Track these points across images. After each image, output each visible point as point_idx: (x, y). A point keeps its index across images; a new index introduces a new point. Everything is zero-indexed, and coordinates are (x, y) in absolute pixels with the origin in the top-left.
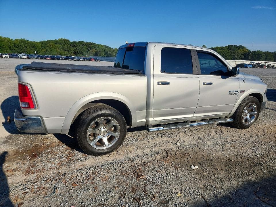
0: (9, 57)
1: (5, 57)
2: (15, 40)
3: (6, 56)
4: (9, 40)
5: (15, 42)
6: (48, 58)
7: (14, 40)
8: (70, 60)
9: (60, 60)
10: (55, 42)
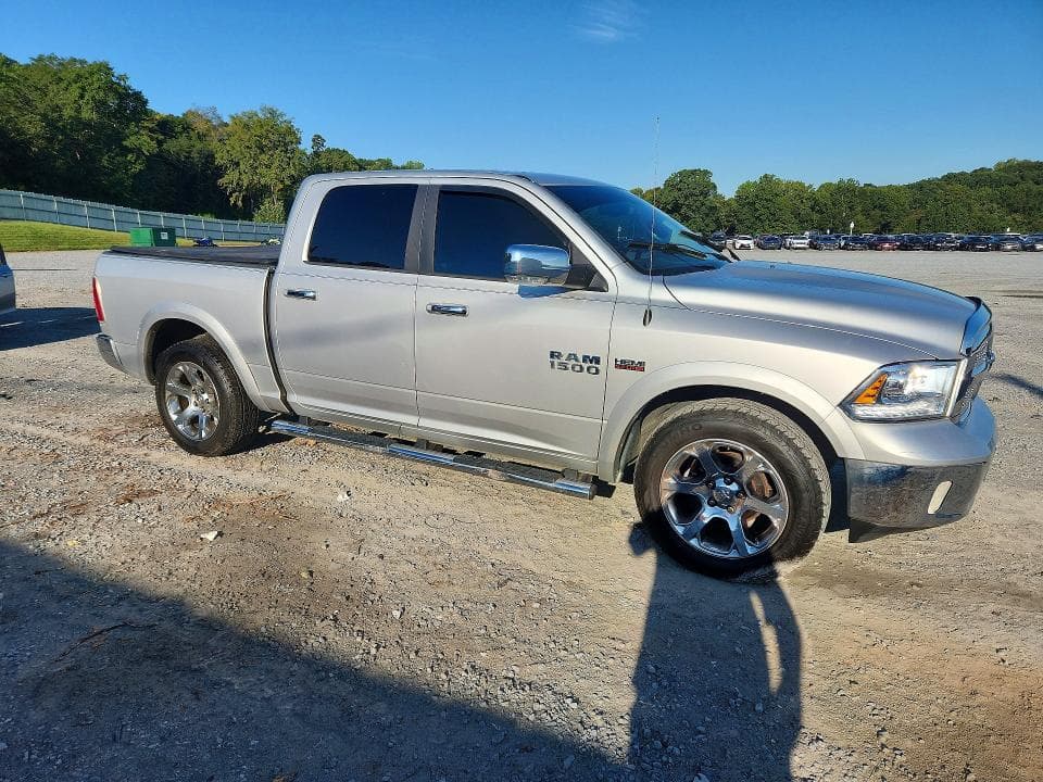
0: (752, 246)
1: (742, 246)
2: (822, 186)
3: (745, 242)
4: (799, 190)
5: (818, 196)
6: (887, 245)
7: (816, 187)
8: (981, 250)
9: (935, 249)
10: (979, 178)
